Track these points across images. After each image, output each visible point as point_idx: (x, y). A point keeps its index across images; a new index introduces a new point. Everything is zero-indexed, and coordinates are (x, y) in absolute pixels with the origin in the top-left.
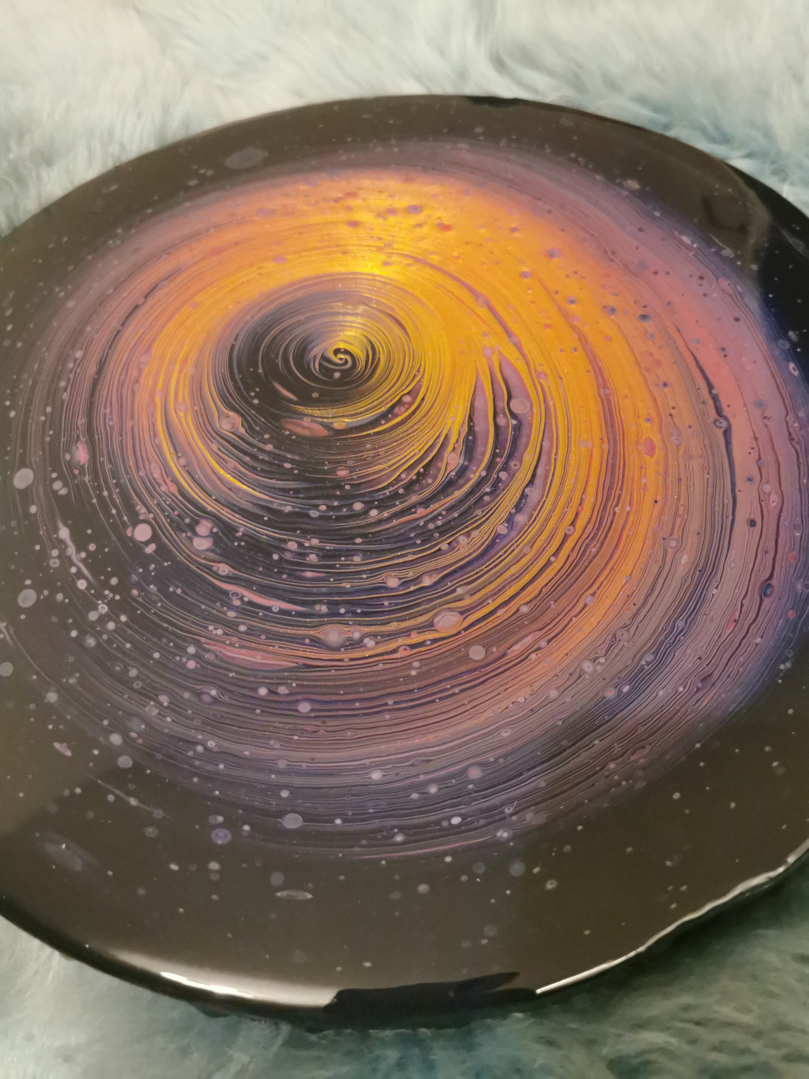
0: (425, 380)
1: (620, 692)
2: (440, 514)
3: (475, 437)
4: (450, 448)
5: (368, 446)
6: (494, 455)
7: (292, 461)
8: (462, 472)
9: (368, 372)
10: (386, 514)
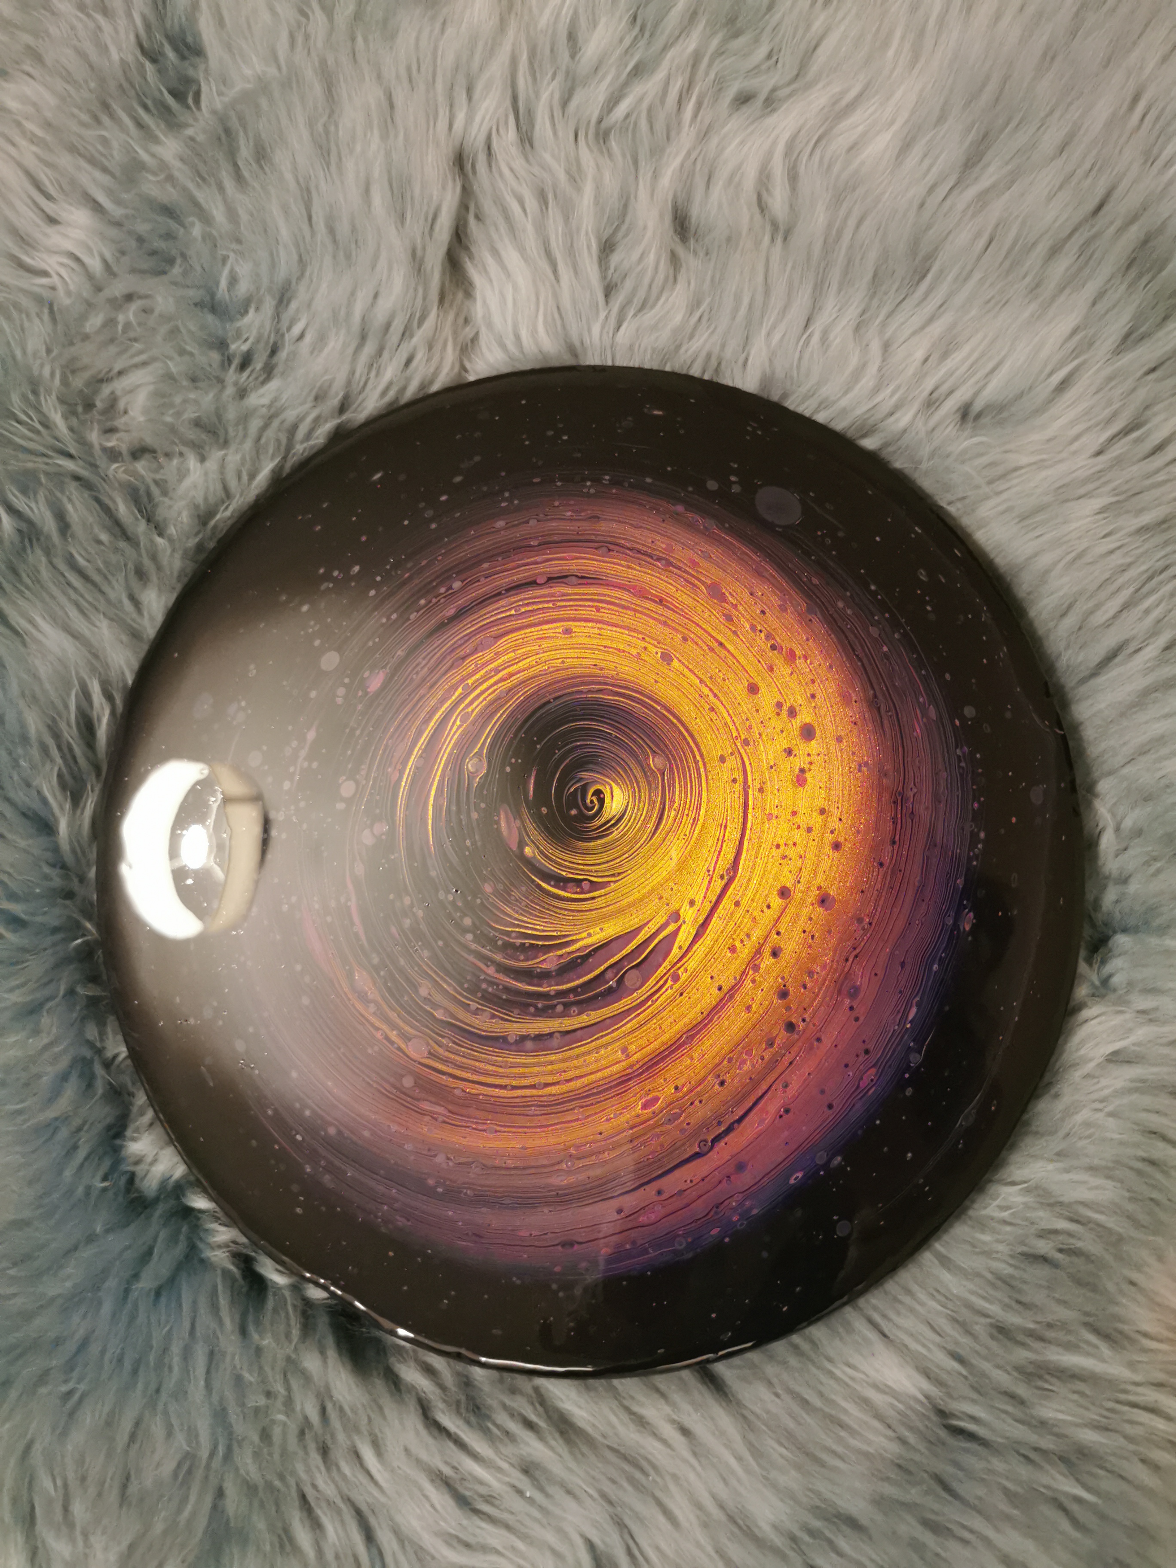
0: (613, 886)
1: (436, 1187)
2: (498, 985)
3: (581, 964)
4: (559, 953)
5: (524, 889)
6: (573, 990)
7: (474, 843)
8: (544, 976)
9: (593, 834)
10: (474, 946)
